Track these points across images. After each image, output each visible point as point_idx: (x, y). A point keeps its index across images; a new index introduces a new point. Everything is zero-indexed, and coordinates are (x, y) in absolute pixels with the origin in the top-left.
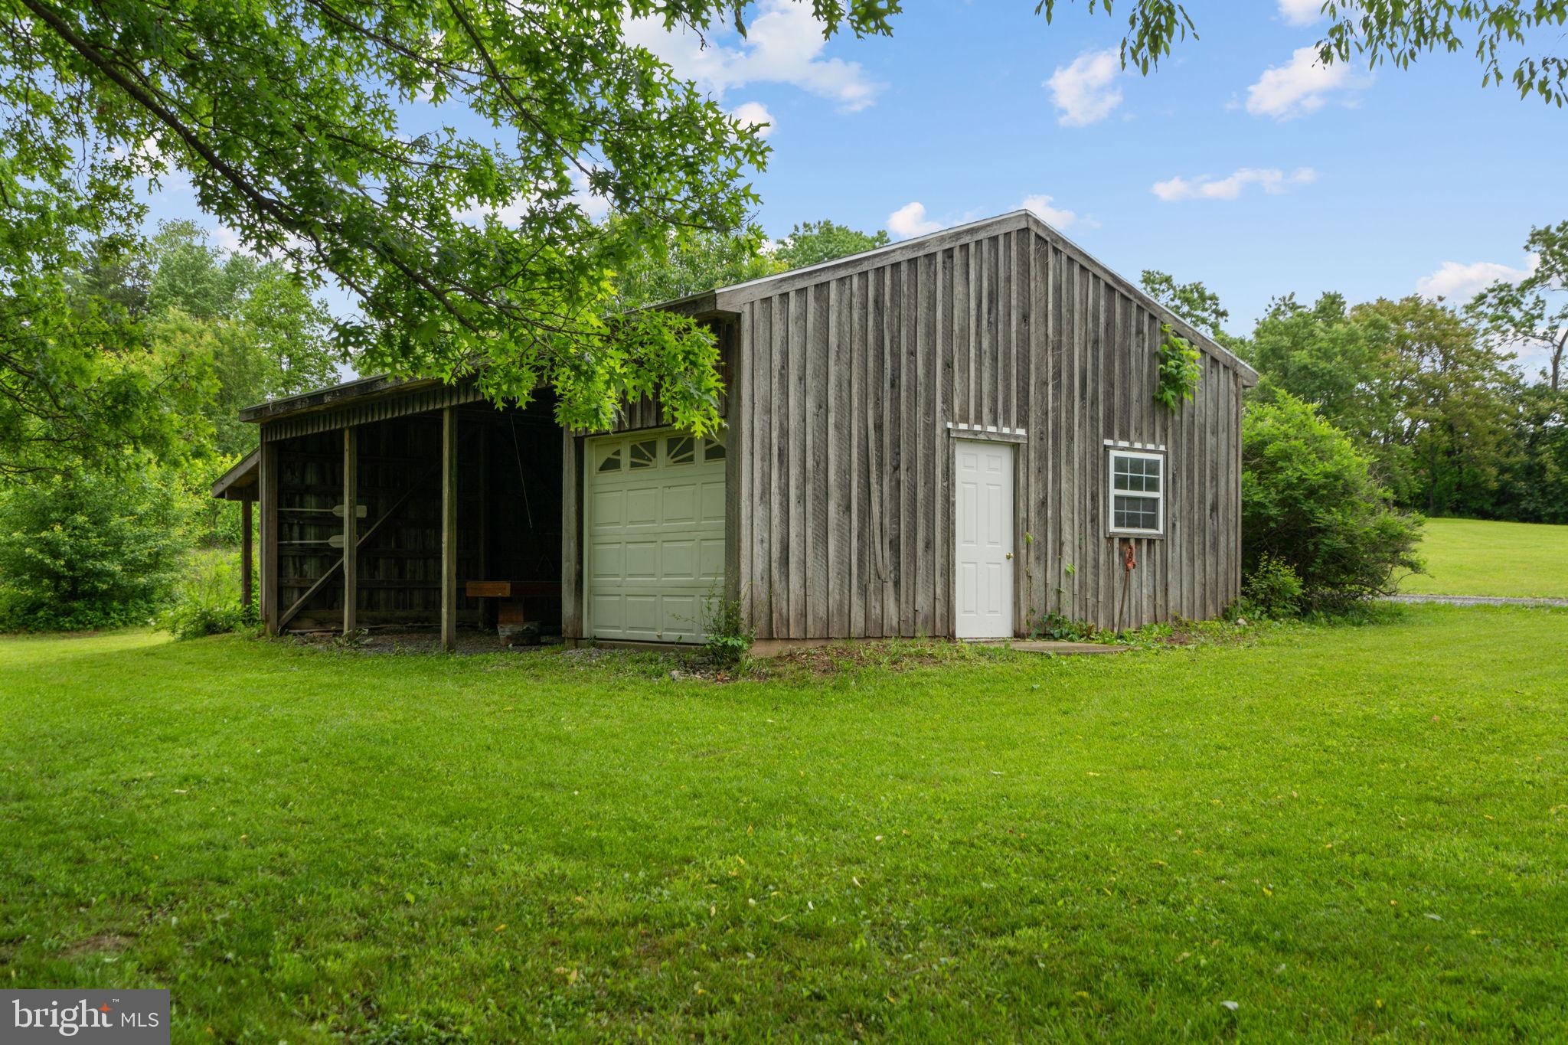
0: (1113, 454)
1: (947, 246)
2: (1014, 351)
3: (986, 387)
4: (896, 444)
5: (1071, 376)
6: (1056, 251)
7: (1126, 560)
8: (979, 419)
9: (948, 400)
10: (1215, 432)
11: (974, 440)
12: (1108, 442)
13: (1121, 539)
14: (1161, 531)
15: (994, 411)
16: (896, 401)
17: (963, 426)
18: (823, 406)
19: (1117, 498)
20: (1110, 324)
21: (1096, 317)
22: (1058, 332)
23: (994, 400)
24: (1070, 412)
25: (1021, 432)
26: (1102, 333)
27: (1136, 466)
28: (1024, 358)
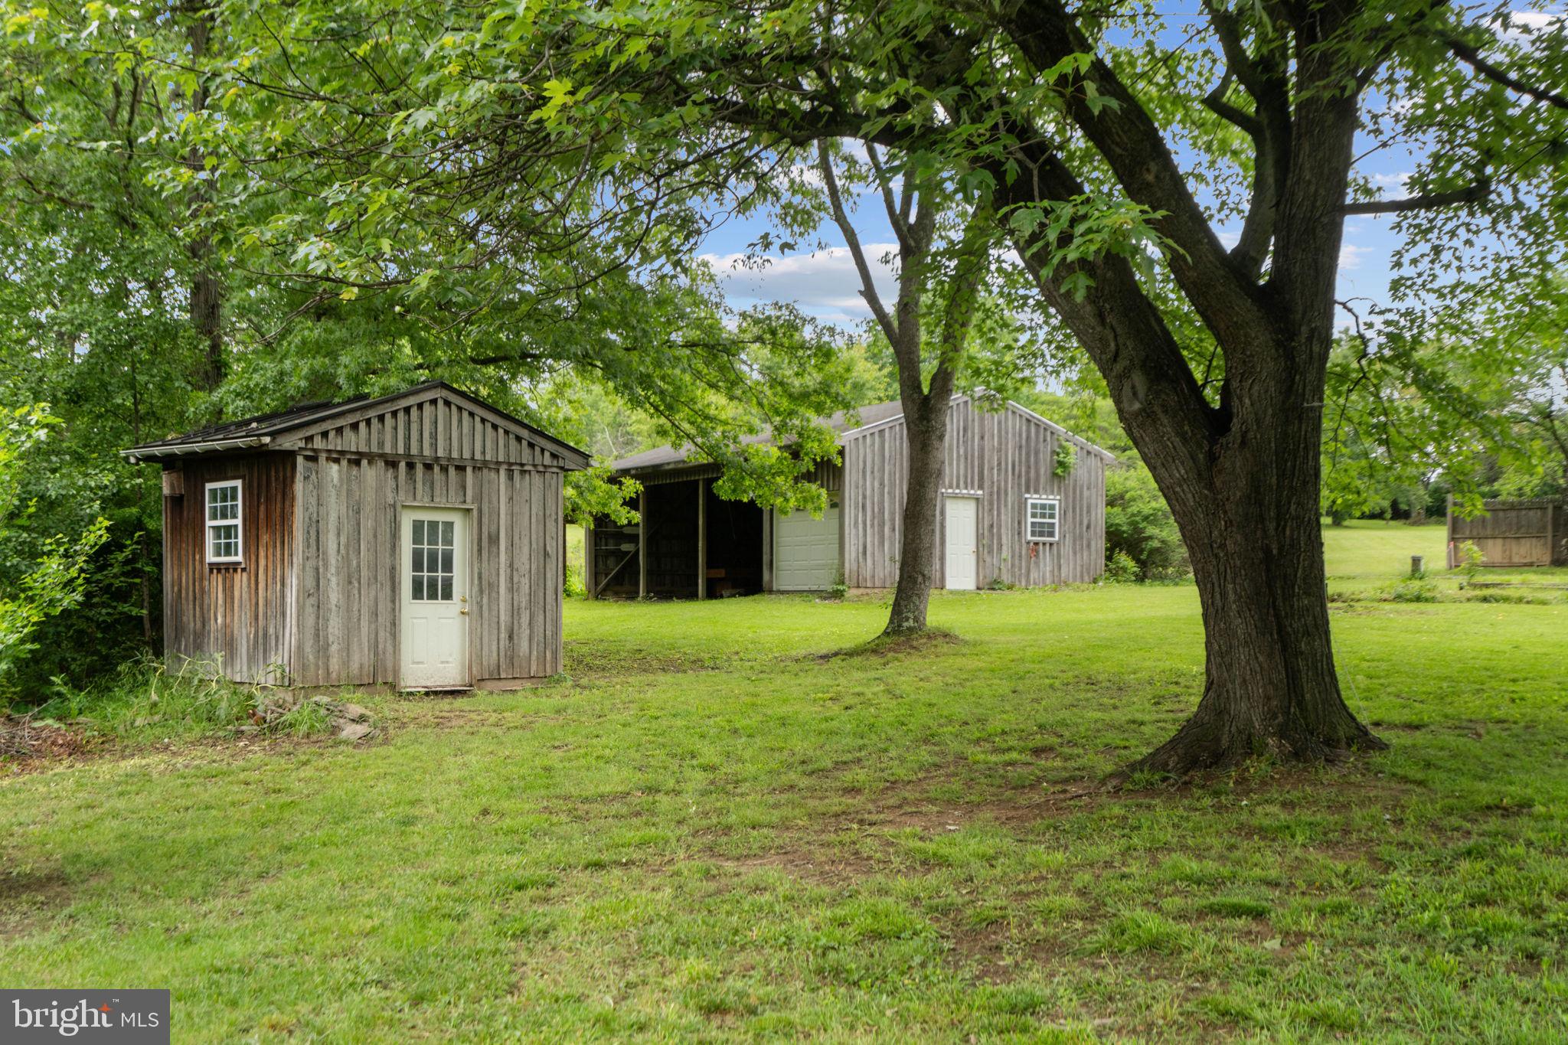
0: (1030, 502)
2: (976, 454)
3: (962, 472)
5: (1007, 464)
7: (1037, 553)
8: (958, 487)
10: (1089, 488)
11: (956, 496)
12: (1027, 495)
13: (1034, 543)
14: (1057, 538)
15: (966, 483)
17: (950, 491)
18: (882, 484)
19: (1033, 524)
20: (1028, 438)
21: (1020, 435)
22: (1000, 443)
23: (966, 477)
24: (1006, 482)
25: (980, 492)
26: (1024, 442)
27: (1043, 507)
28: (981, 457)
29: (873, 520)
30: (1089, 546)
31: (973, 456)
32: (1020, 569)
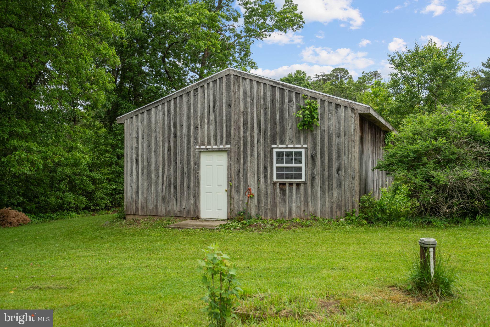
0: (275, 151)
1: (195, 88)
2: (224, 118)
3: (212, 133)
4: (176, 155)
5: (252, 123)
6: (245, 79)
7: (283, 191)
8: (209, 143)
9: (196, 138)
10: (338, 136)
11: (207, 151)
12: (273, 146)
13: (280, 184)
14: (303, 180)
15: (216, 140)
16: (176, 142)
17: (203, 147)
18: (149, 146)
19: (277, 168)
20: (273, 102)
21: (265, 99)
22: (246, 107)
23: (216, 136)
24: (252, 137)
25: (229, 146)
26: (269, 105)
27: (289, 154)
28: (229, 120)
29: (143, 171)
30: (340, 185)
31: (221, 120)
32: (266, 204)
